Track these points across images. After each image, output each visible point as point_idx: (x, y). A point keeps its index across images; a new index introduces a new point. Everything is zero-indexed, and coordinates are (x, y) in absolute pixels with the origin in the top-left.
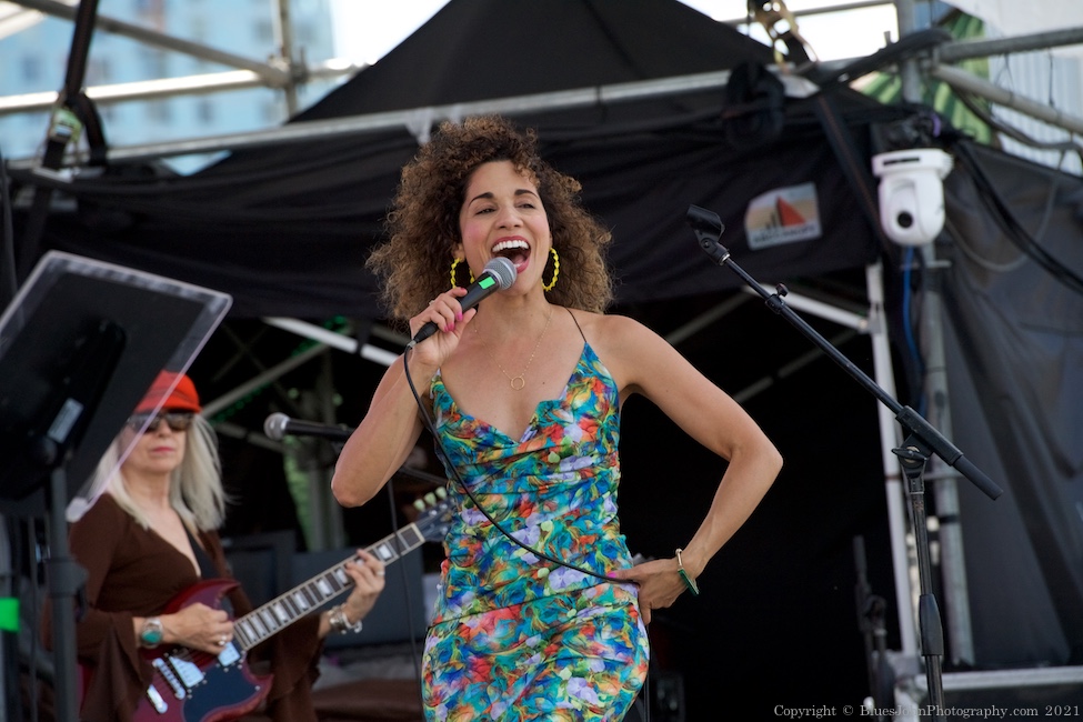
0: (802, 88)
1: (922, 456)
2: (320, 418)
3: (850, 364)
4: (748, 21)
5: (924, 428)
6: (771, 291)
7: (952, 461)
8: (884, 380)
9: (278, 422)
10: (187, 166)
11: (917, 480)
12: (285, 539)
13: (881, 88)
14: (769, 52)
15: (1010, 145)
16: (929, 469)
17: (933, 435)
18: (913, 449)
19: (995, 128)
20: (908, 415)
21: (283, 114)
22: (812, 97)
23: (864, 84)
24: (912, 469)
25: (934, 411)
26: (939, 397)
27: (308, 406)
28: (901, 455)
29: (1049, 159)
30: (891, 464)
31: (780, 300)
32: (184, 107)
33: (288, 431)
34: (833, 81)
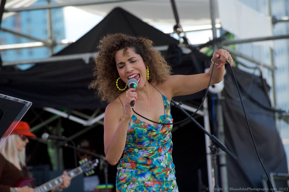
0: (187, 51)
1: (216, 148)
2: (57, 135)
3: (198, 123)
4: (173, 33)
5: (217, 141)
6: (177, 103)
7: (224, 150)
8: (207, 128)
9: (46, 136)
10: (24, 67)
11: (215, 154)
12: (47, 167)
13: (208, 52)
14: (178, 42)
15: (241, 67)
16: (218, 151)
17: (219, 143)
18: (214, 146)
19: (237, 63)
20: (213, 137)
21: (50, 54)
22: (190, 54)
23: (204, 50)
24: (213, 152)
25: (220, 136)
26: (221, 133)
27: (54, 131)
28: (211, 148)
29: (251, 71)
30: (208, 150)
31: (180, 106)
32: (25, 52)
33: (49, 138)
34: (195, 49)
